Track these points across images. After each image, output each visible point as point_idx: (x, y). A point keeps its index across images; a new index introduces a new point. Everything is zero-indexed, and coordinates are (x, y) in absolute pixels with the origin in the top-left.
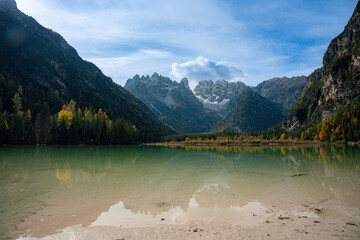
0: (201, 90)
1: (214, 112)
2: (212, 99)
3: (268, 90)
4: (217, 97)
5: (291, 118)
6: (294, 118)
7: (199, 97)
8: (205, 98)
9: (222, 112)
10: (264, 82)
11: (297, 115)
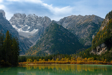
0: (16, 21)
1: (26, 39)
2: (25, 29)
3: (67, 24)
4: (29, 28)
5: (100, 45)
6: (103, 45)
7: (14, 26)
8: (19, 27)
9: (33, 39)
10: (65, 18)
11: (104, 43)
